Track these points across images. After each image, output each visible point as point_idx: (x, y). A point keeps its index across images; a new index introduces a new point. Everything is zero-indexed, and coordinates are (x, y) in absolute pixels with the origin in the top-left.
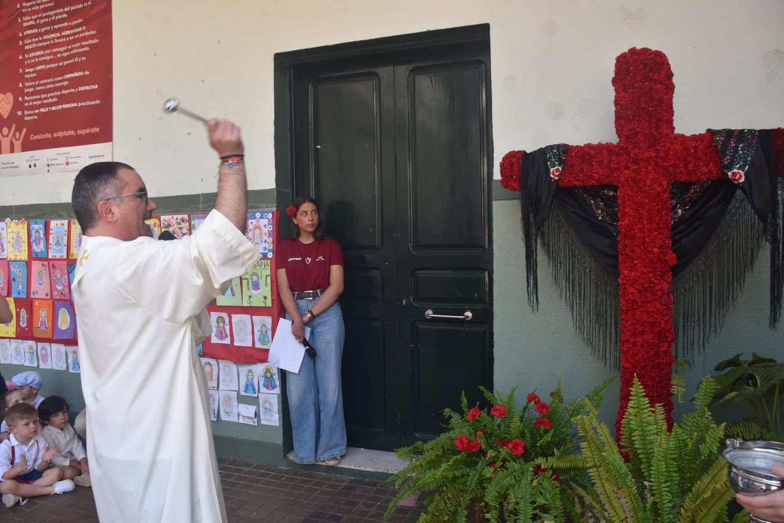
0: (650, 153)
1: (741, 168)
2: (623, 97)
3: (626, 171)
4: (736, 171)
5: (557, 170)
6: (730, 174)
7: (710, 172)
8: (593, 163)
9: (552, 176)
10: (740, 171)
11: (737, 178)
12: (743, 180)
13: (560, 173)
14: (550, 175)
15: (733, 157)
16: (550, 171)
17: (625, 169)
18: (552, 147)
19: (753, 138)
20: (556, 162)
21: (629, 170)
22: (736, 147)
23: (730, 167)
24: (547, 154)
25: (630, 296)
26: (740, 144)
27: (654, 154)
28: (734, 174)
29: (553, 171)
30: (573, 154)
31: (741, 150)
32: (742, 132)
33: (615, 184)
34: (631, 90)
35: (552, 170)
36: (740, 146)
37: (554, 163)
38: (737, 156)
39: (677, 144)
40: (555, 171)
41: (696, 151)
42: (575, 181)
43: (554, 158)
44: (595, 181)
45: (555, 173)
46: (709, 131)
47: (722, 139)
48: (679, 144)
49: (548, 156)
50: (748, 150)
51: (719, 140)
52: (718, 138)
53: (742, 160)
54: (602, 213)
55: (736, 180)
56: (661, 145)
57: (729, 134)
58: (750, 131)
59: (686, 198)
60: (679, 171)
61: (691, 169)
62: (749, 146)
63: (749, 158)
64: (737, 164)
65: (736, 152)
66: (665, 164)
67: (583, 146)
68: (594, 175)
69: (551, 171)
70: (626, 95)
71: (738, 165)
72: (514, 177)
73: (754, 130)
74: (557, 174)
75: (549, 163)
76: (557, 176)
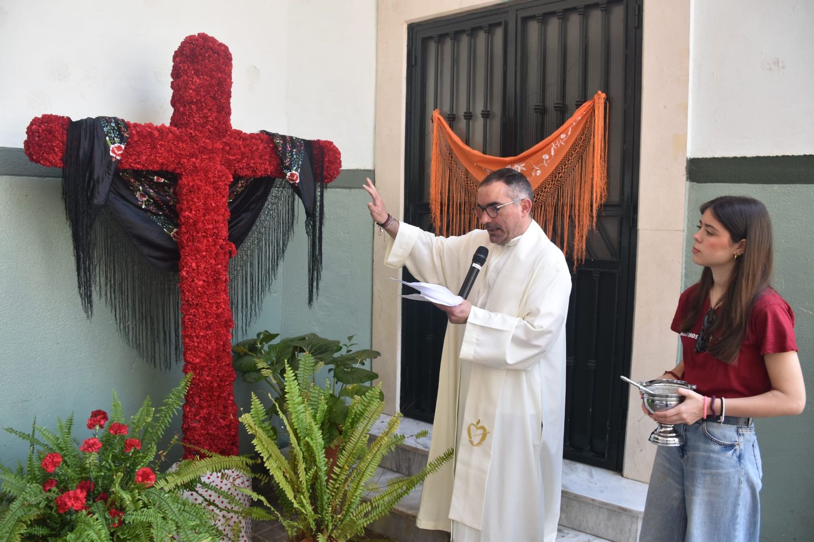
0: (218, 144)
1: (296, 170)
2: (196, 81)
3: (194, 160)
4: (294, 172)
5: (119, 148)
6: (289, 174)
7: (266, 170)
8: (158, 146)
9: (111, 154)
10: (297, 173)
11: (294, 179)
12: (297, 182)
13: (122, 152)
14: (109, 153)
15: (291, 161)
16: (109, 148)
17: (192, 158)
18: (108, 120)
19: (301, 146)
20: (115, 139)
21: (196, 159)
22: (291, 151)
23: (289, 168)
24: (104, 127)
25: (199, 289)
26: (294, 149)
27: (221, 147)
28: (292, 175)
29: (113, 148)
30: (134, 132)
31: (295, 154)
32: (291, 138)
33: (178, 171)
34: (205, 77)
35: (112, 146)
36: (294, 151)
37: (114, 139)
38: (293, 159)
39: (240, 140)
40: (116, 150)
41: (258, 149)
42: (135, 164)
43: (113, 132)
44: (157, 166)
45: (116, 151)
46: (263, 132)
47: (281, 142)
48: (241, 139)
49: (105, 129)
50: (299, 156)
51: (279, 143)
52: (278, 141)
53: (297, 163)
54: (148, 200)
55: (292, 180)
56: (228, 138)
57: (283, 137)
58: (296, 138)
59: (234, 191)
60: (241, 166)
61: (252, 165)
62: (299, 152)
63: (300, 163)
64: (294, 166)
65: (292, 155)
66: (230, 157)
67: (143, 124)
68: (158, 159)
69: (111, 149)
70: (198, 80)
71: (295, 168)
72: (56, 149)
73: (299, 139)
74: (120, 152)
75: (107, 138)
76: (118, 155)
